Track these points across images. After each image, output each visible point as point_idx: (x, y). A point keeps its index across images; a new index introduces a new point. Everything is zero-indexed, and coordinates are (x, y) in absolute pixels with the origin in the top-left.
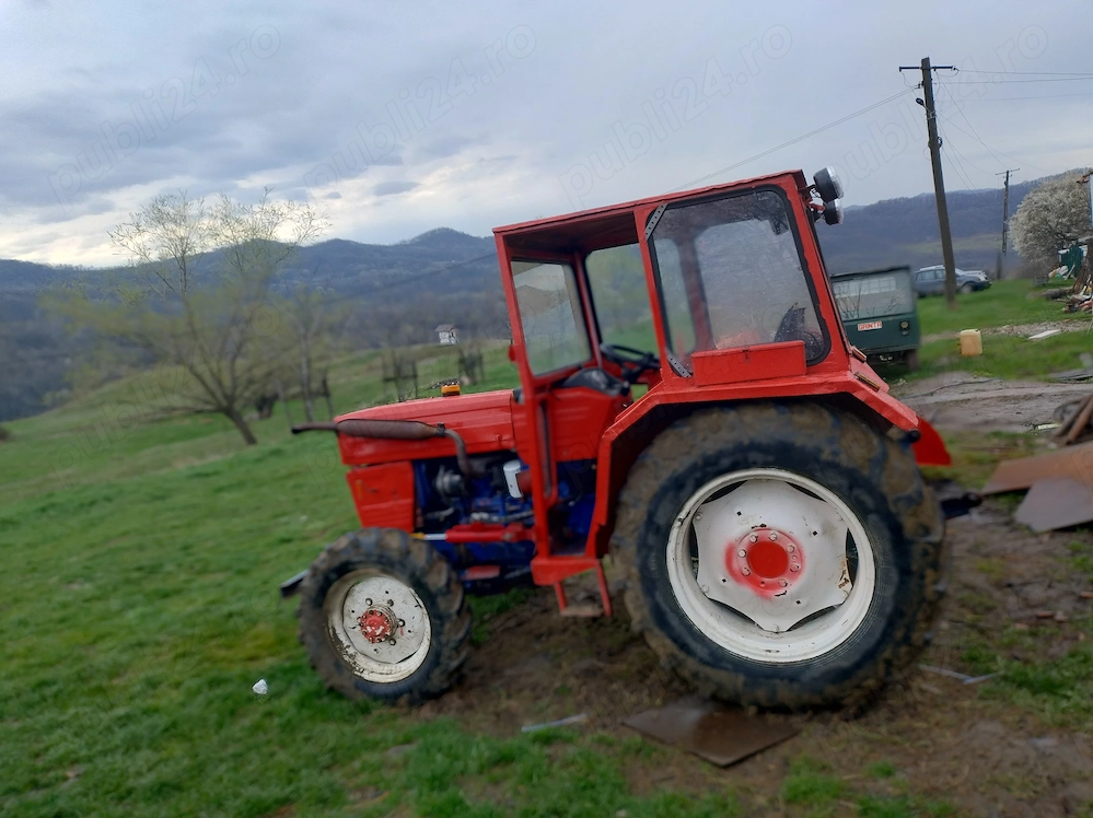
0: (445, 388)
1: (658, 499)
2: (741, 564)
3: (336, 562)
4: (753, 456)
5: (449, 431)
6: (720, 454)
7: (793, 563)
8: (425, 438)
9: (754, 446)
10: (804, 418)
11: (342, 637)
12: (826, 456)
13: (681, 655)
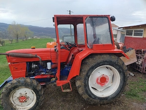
0: (32, 47)
1: (89, 70)
2: (99, 81)
3: (13, 86)
4: (106, 63)
5: (38, 56)
6: (101, 63)
7: (107, 80)
8: (32, 57)
9: (106, 61)
10: (113, 57)
11: (13, 102)
12: (117, 63)
13: (89, 98)
